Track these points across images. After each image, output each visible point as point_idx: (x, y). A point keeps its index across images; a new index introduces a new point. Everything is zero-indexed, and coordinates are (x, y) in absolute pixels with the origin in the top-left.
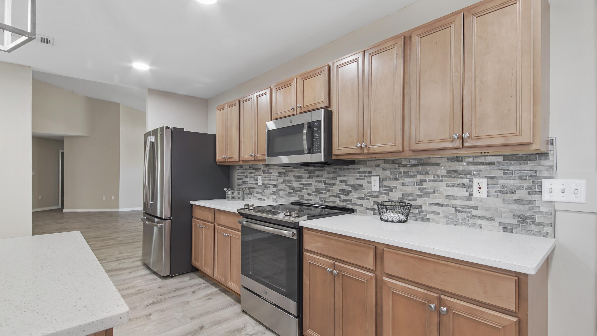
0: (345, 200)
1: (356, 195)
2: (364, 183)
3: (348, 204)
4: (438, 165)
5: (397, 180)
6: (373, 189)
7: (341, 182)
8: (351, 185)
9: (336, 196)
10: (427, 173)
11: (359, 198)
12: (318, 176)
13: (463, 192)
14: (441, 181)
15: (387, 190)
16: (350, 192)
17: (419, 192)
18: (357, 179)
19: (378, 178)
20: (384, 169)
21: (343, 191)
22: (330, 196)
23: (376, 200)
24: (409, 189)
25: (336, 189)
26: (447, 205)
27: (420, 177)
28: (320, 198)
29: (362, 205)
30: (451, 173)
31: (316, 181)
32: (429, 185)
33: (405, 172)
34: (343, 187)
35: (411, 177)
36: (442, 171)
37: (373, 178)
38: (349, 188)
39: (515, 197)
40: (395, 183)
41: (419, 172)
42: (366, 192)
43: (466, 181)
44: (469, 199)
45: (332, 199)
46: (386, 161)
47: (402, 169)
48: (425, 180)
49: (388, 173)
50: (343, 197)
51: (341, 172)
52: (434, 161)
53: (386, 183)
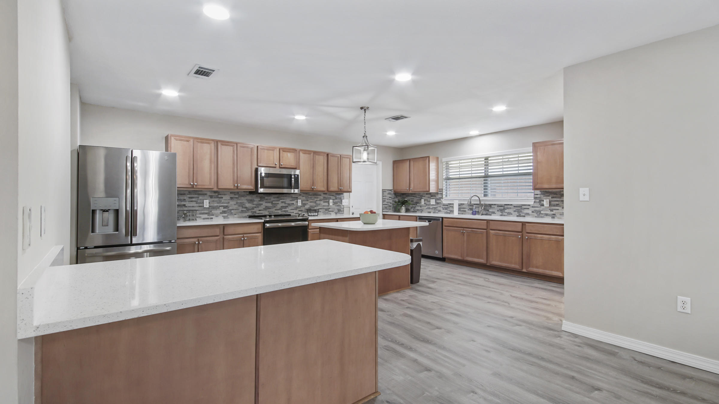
0: (284, 211)
1: (290, 208)
2: (294, 202)
3: (286, 213)
4: (320, 195)
5: (308, 201)
6: (299, 205)
7: (282, 202)
8: (288, 204)
9: (279, 210)
10: (317, 198)
11: (291, 209)
12: (267, 199)
13: (326, 204)
14: (321, 201)
15: (303, 205)
16: (287, 207)
17: (315, 205)
18: (291, 201)
19: (301, 200)
20: (303, 196)
21: (283, 206)
22: (276, 210)
23: (299, 209)
24: (312, 204)
25: (279, 206)
26: (323, 209)
27: (316, 199)
28: (269, 212)
29: (293, 212)
30: (325, 198)
31: (266, 203)
32: (318, 202)
33: (310, 198)
34: (283, 205)
35: (313, 199)
36: (322, 197)
37: (298, 200)
38: (286, 205)
39: (337, 204)
40: (307, 202)
41: (315, 198)
42: (295, 206)
43: (328, 200)
44: (328, 206)
45: (276, 211)
46: (304, 193)
47: (310, 197)
48: (317, 201)
49: (304, 198)
50: (283, 210)
51: (282, 198)
52: (319, 194)
53: (304, 202)
